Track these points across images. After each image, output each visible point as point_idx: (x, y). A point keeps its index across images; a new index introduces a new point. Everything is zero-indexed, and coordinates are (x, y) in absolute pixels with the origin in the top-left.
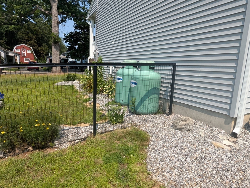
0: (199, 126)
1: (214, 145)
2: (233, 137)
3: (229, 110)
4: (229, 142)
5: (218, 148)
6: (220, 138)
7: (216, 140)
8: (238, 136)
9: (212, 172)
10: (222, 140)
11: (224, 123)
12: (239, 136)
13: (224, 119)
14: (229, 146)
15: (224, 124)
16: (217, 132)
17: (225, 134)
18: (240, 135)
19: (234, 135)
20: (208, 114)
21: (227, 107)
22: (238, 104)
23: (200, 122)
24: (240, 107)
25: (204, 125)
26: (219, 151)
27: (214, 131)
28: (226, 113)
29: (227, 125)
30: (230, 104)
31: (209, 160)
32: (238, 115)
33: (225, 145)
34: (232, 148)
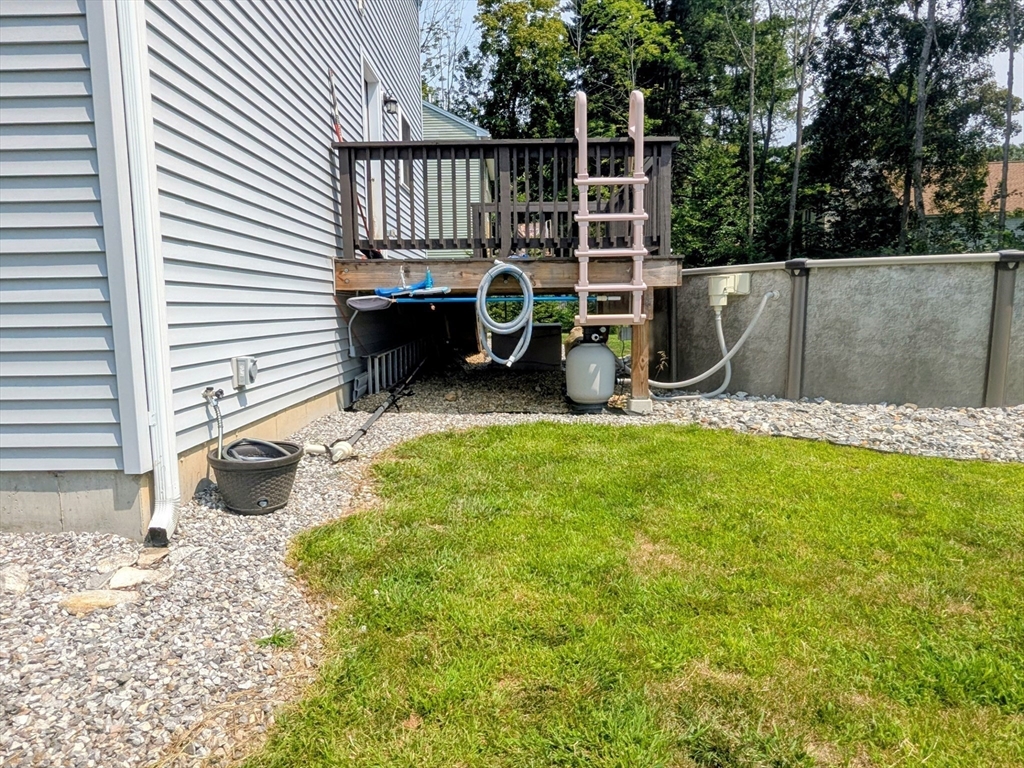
0: (11, 554)
1: (69, 610)
2: (154, 546)
3: (116, 452)
4: (135, 570)
5: (90, 615)
6: (101, 570)
7: (84, 587)
8: (168, 538)
9: (53, 727)
10: (110, 574)
11: (113, 507)
12: (174, 536)
13: (111, 491)
14: (135, 586)
15: (116, 509)
16: (93, 549)
17: (124, 546)
18: (180, 531)
19: (157, 538)
20: (44, 491)
21: (108, 439)
22: (143, 419)
23: (13, 537)
24: (153, 429)
25: (36, 541)
26: (91, 626)
27: (78, 550)
28: (110, 464)
29: (126, 509)
30: (115, 427)
31: (41, 685)
32: (155, 459)
33: (118, 589)
34: (146, 590)
